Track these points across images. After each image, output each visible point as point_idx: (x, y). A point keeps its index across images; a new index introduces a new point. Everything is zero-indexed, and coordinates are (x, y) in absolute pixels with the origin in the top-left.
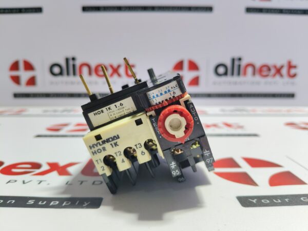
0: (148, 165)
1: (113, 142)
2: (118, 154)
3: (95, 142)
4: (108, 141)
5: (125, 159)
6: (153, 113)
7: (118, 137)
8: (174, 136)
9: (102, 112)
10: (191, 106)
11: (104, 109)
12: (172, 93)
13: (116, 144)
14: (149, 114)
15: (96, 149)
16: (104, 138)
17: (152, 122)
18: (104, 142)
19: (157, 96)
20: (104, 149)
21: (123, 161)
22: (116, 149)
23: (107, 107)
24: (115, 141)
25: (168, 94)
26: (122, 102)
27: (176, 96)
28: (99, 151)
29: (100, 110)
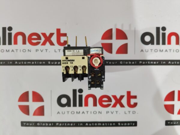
0: (80, 75)
1: (71, 62)
2: (72, 67)
3: (65, 59)
4: (70, 61)
5: (73, 70)
6: (89, 56)
7: (74, 61)
8: (94, 65)
9: (71, 51)
10: (103, 58)
11: (72, 50)
12: (99, 52)
13: (72, 63)
14: (88, 56)
15: (64, 62)
16: (69, 59)
17: (88, 59)
18: (68, 61)
19: (93, 51)
20: (67, 63)
21: (72, 70)
22: (72, 65)
23: (73, 50)
24: (72, 62)
25: (97, 51)
26: (79, 50)
27: (100, 53)
28: (65, 63)
29: (70, 50)
